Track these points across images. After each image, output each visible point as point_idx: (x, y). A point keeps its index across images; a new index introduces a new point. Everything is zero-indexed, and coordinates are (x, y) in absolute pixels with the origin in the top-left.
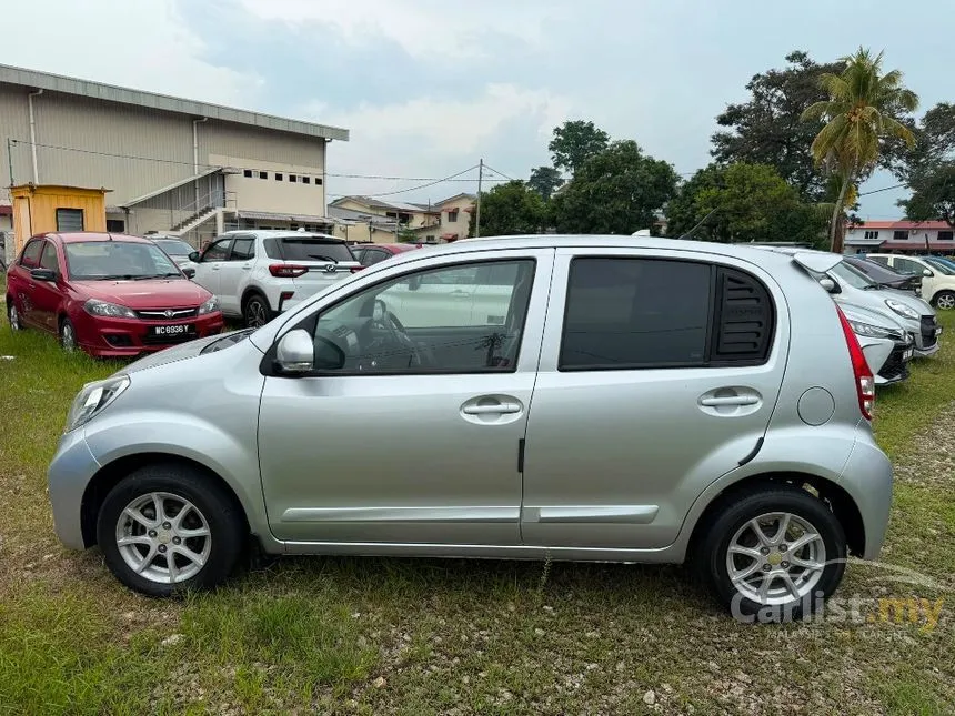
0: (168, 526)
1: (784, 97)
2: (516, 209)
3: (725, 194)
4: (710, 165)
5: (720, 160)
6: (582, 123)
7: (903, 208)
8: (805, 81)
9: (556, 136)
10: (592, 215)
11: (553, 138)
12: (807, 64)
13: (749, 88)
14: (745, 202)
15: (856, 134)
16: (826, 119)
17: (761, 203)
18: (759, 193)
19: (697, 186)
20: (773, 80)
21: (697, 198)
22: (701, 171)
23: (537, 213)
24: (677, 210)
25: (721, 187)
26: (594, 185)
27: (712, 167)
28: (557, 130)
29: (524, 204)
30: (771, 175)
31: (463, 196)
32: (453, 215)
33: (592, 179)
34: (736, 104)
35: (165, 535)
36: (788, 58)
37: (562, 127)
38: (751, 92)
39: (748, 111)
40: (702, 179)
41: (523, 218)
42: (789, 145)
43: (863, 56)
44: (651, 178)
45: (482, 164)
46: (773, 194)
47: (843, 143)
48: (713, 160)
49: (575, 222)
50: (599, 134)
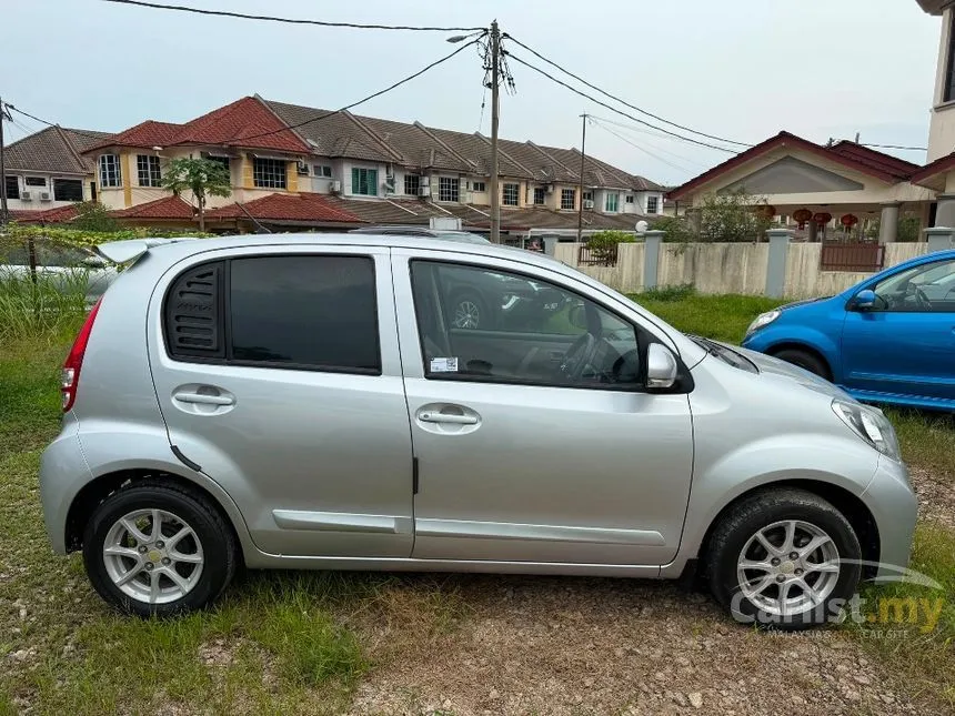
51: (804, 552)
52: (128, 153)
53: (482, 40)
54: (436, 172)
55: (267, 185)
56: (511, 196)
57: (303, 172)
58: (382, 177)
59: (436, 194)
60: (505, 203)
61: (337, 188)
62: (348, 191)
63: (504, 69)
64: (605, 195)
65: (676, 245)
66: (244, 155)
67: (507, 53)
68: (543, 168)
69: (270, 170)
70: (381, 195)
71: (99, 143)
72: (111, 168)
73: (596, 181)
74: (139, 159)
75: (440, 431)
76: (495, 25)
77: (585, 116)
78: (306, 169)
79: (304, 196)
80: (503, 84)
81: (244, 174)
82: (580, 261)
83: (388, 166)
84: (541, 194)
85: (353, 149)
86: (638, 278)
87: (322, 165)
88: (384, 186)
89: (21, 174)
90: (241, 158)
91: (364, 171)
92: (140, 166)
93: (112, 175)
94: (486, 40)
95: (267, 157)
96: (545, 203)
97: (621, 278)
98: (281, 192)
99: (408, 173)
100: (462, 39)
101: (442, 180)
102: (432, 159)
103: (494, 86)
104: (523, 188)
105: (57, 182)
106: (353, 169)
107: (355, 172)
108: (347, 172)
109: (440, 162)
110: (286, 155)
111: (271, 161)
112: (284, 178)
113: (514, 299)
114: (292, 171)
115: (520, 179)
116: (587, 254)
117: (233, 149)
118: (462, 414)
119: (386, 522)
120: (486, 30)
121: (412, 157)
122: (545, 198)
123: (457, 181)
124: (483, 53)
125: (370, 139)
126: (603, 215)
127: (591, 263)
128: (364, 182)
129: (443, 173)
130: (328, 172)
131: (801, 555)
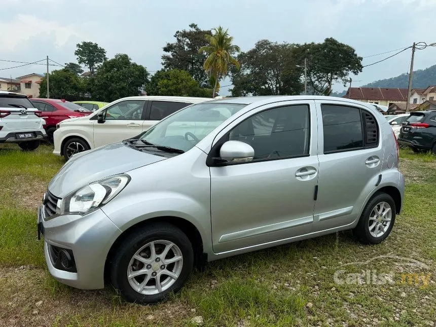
0: (157, 260)
1: (189, 42)
2: (68, 83)
3: (171, 83)
4: (162, 69)
5: (166, 67)
6: (92, 43)
7: (231, 92)
8: (198, 36)
9: (78, 48)
10: (110, 88)
11: (77, 49)
12: (197, 29)
13: (175, 36)
14: (179, 87)
15: (220, 61)
16: (205, 54)
17: (185, 87)
18: (184, 83)
19: (157, 78)
20: (185, 34)
21: (159, 84)
22: (159, 71)
23: (80, 86)
24: (150, 89)
25: (169, 80)
26: (109, 74)
27: (163, 70)
28: (78, 45)
29: (72, 81)
30: (188, 75)
31: (34, 75)
32: (28, 85)
33: (109, 71)
34: (171, 43)
35: (156, 265)
36: (190, 26)
37: (81, 44)
38: (176, 38)
39: (175, 47)
40: (159, 75)
41: (72, 88)
42: (193, 64)
43: (220, 29)
44: (137, 73)
45: (48, 59)
46: (190, 84)
47: (215, 64)
48: (163, 67)
49: (102, 91)
50: (101, 49)
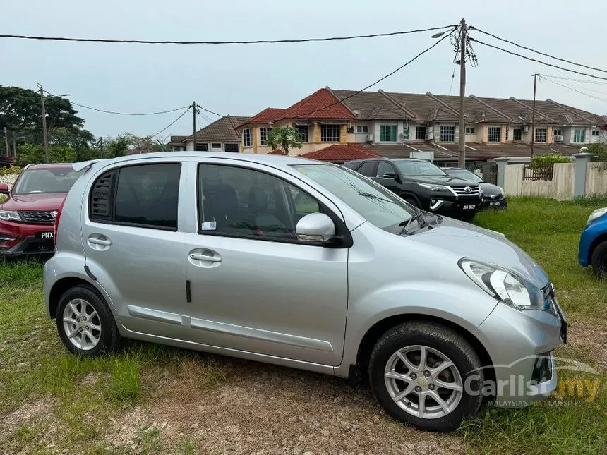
51: (434, 371)
52: (256, 127)
53: (454, 33)
54: (438, 123)
55: (328, 140)
56: (494, 135)
57: (350, 131)
58: (400, 130)
59: (438, 137)
60: (489, 140)
61: (371, 139)
62: (378, 140)
63: (469, 51)
64: (573, 131)
65: (599, 164)
66: (316, 124)
67: (472, 39)
68: (521, 115)
69: (331, 131)
70: (399, 141)
71: (242, 123)
72: (248, 136)
73: (566, 121)
74: (262, 129)
75: (201, 265)
76: (463, 22)
77: (536, 75)
78: (352, 129)
79: (350, 145)
80: (468, 60)
81: (316, 134)
82: (524, 177)
83: (404, 122)
84: (518, 133)
85: (383, 113)
86: (570, 189)
87: (362, 125)
88: (401, 135)
89: (210, 142)
90: (314, 125)
91: (388, 127)
92: (262, 134)
93: (248, 140)
94: (456, 33)
95: (328, 123)
96: (522, 139)
97: (556, 189)
98: (337, 143)
99: (419, 126)
100: (441, 34)
101: (442, 128)
102: (436, 115)
103: (462, 63)
104: (504, 130)
105: (226, 145)
106: (381, 126)
107: (382, 127)
108: (377, 129)
109: (441, 116)
110: (340, 121)
111: (331, 125)
112: (338, 135)
113: (439, 202)
114: (344, 130)
115: (502, 123)
116: (530, 173)
117: (310, 121)
118: (213, 255)
119: (177, 318)
120: (456, 26)
121: (421, 115)
122: (522, 136)
123: (454, 128)
124: (454, 42)
125: (394, 106)
126: (571, 145)
127: (534, 179)
128: (388, 134)
129: (443, 123)
130: (366, 130)
131: (432, 374)
